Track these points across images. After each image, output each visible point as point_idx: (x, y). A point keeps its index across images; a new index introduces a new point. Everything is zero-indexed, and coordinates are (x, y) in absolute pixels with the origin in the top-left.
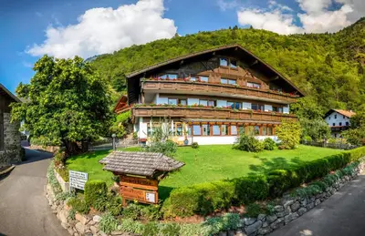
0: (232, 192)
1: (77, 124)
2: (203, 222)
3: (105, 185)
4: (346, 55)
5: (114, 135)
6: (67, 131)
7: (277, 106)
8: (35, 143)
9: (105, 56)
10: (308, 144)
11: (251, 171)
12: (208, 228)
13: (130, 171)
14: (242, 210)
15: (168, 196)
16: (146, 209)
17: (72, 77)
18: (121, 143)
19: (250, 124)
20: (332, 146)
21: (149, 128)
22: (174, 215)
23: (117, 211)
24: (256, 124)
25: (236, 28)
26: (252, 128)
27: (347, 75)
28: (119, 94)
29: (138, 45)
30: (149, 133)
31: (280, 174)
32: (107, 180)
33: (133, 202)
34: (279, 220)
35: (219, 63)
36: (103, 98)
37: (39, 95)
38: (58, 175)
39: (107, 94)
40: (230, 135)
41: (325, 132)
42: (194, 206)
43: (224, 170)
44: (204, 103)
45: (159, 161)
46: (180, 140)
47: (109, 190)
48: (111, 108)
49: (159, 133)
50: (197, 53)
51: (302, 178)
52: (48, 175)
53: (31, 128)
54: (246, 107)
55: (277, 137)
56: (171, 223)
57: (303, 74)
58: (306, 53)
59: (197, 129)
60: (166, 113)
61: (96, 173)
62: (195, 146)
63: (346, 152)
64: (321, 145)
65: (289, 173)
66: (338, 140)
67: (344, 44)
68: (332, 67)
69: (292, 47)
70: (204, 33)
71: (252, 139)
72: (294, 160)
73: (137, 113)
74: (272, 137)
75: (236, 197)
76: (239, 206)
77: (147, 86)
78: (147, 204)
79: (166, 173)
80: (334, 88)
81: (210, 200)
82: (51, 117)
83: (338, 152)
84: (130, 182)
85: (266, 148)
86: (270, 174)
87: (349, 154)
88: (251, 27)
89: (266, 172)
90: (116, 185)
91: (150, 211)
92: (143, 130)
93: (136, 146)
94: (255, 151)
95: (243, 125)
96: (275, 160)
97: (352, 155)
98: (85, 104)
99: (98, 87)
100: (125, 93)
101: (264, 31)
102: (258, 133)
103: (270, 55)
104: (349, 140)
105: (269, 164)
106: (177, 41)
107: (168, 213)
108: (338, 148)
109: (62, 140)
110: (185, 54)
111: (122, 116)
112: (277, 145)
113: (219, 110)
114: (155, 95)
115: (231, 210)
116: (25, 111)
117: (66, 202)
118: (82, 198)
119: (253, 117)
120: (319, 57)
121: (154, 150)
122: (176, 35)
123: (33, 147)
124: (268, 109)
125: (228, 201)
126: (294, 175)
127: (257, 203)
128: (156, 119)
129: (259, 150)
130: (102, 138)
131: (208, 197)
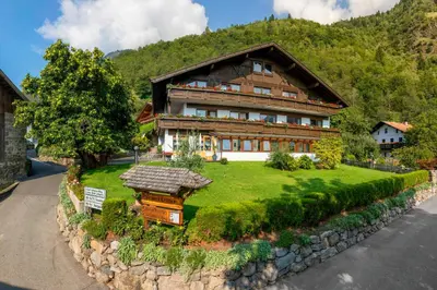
0: (263, 215)
1: (95, 133)
2: (231, 249)
3: (125, 204)
4: (401, 45)
5: (136, 148)
6: (83, 141)
7: (315, 119)
8: (44, 154)
9: (128, 53)
10: (351, 164)
11: (283, 192)
12: (236, 258)
13: (154, 188)
14: (273, 237)
15: (194, 216)
16: (169, 232)
17: (91, 76)
18: (144, 156)
19: (285, 140)
20: (380, 168)
21: (175, 141)
22: (200, 239)
23: (137, 234)
24: (291, 140)
25: (272, 18)
26: (287, 144)
27: (403, 73)
28: (144, 101)
29: (166, 41)
30: (175, 146)
31: (317, 197)
32: (128, 198)
33: (155, 223)
34: (315, 255)
35: (252, 68)
36: (125, 105)
37: (50, 94)
38: (71, 193)
39: (130, 101)
40: (263, 151)
41: (372, 150)
42: (221, 229)
43: (256, 190)
44: (235, 116)
45: (185, 177)
46: (208, 155)
47: (130, 209)
48: (134, 117)
49: (186, 146)
50: (228, 55)
51: (342, 204)
52: (60, 194)
53: (40, 135)
54: (281, 120)
55: (314, 155)
56: (195, 249)
57: (347, 77)
58: (352, 48)
59: (227, 143)
60: (193, 126)
61: (115, 190)
62: (224, 162)
63: (398, 176)
64: (366, 166)
65: (328, 196)
66: (388, 160)
67: (401, 27)
68: (383, 64)
69: (335, 41)
70: (237, 28)
71: (287, 156)
72: (334, 182)
73: (162, 125)
74: (309, 155)
75: (267, 220)
76: (270, 232)
77: (174, 94)
78: (171, 226)
79: (192, 190)
80: (385, 94)
81: (239, 223)
82: (64, 122)
83: (388, 175)
84: (153, 199)
85: (302, 167)
86: (306, 197)
87: (403, 179)
88: (289, 16)
89: (301, 194)
90: (137, 203)
91: (174, 233)
92: (168, 143)
93: (160, 160)
94: (289, 169)
95: (277, 141)
96: (311, 180)
97: (406, 181)
98: (105, 110)
99: (119, 92)
100: (149, 101)
101: (304, 22)
102: (293, 150)
103: (310, 56)
104: (403, 161)
105: (304, 185)
106: (207, 39)
107: (193, 237)
108: (388, 170)
109: (77, 151)
110: (216, 57)
111: (146, 127)
112: (315, 164)
113: (251, 124)
114: (182, 104)
115: (261, 236)
116: (32, 113)
117: (79, 226)
118: (99, 219)
119: (289, 131)
120: (367, 52)
121: (180, 166)
122: (207, 29)
123: (42, 159)
124: (305, 122)
125: (258, 224)
126: (333, 199)
127: (290, 229)
128: (183, 131)
129: (295, 169)
130: (123, 151)
131: (236, 219)
